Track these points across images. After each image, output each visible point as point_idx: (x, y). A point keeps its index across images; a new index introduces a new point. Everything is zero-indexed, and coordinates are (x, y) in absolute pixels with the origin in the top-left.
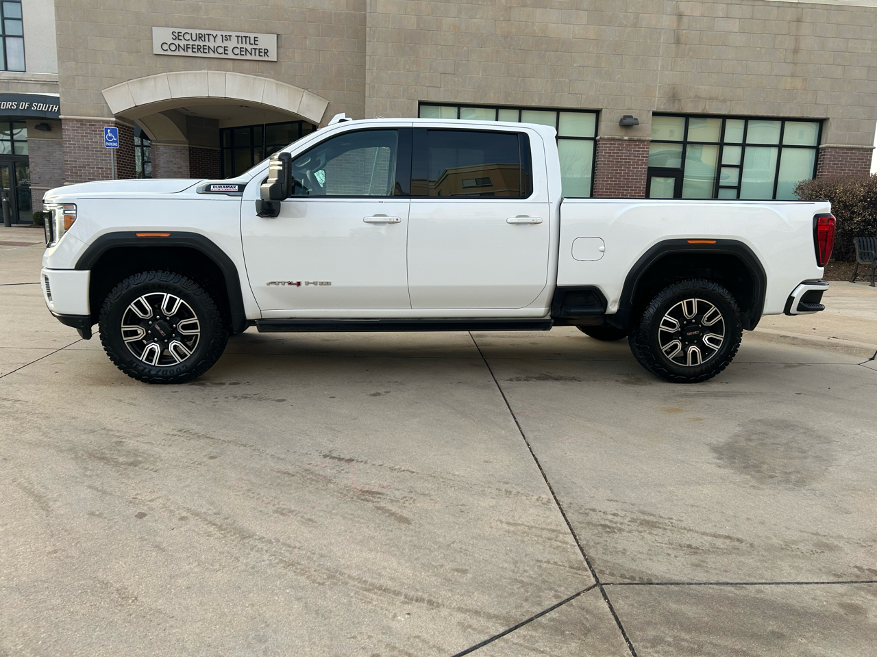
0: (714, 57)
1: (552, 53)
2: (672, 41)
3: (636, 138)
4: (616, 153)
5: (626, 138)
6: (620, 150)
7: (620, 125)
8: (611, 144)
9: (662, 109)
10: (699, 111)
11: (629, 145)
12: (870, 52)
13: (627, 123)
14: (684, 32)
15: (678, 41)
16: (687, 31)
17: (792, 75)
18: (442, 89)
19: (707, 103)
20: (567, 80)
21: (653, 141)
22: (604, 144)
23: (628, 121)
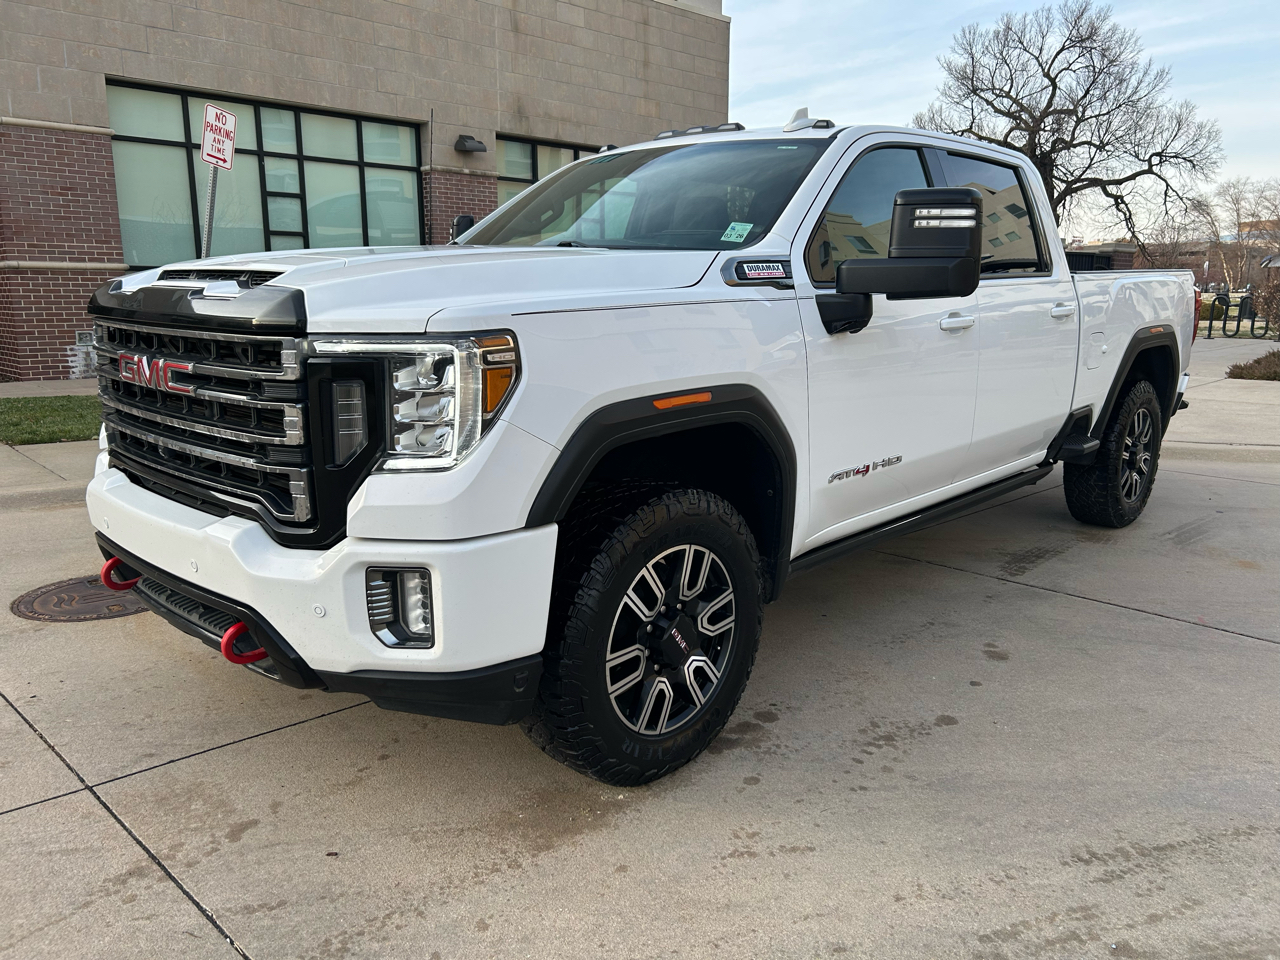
0: (561, 60)
1: (344, 18)
2: (509, 28)
3: (479, 172)
4: (454, 194)
5: (467, 171)
6: (460, 190)
7: (455, 149)
8: (447, 179)
9: (508, 129)
10: (551, 136)
11: (471, 182)
12: (715, 75)
13: (465, 147)
14: (523, 15)
15: (516, 29)
16: (526, 16)
17: (646, 97)
18: (151, 56)
19: (560, 126)
20: (372, 68)
21: (501, 178)
22: (436, 178)
23: (469, 144)
